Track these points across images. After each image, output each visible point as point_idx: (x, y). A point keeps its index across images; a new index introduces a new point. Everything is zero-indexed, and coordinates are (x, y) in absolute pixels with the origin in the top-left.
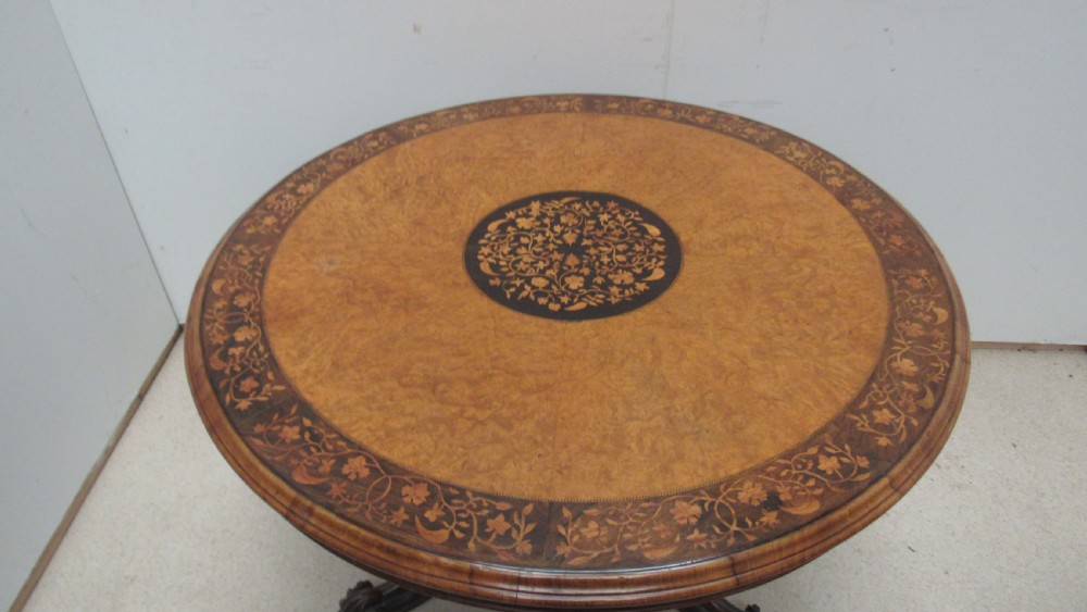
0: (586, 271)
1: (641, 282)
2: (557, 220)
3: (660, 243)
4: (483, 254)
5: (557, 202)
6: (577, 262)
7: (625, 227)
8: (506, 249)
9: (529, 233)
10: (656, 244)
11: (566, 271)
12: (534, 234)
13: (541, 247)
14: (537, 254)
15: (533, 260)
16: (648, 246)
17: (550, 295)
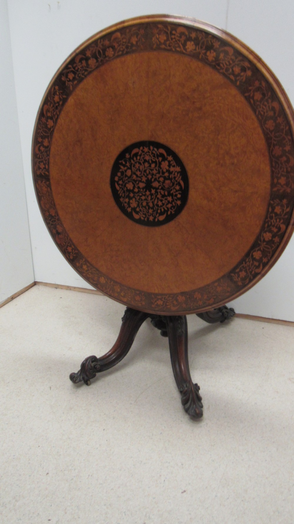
0: (136, 190)
1: (132, 210)
2: (165, 178)
3: (154, 220)
4: (143, 148)
6: (141, 187)
7: (164, 207)
8: (147, 158)
9: (158, 167)
10: (153, 218)
11: (136, 182)
12: (157, 169)
13: (150, 173)
14: (145, 171)
15: (141, 169)
16: (152, 214)
17: (122, 177)
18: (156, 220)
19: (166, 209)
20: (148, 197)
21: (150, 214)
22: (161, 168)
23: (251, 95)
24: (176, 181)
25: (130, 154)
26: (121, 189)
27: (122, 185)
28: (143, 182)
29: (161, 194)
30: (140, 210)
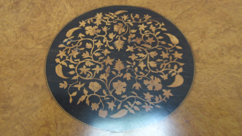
0: (128, 76)
1: (167, 89)
2: (111, 30)
3: (179, 51)
4: (59, 57)
5: (112, 14)
6: (122, 67)
7: (155, 35)
8: (75, 53)
9: (92, 39)
10: (176, 52)
11: (114, 76)
12: (96, 40)
13: (99, 52)
14: (96, 58)
15: (92, 64)
16: (171, 54)
17: (101, 101)
19: (158, 33)
20: (139, 58)
21: (171, 57)
22: (95, 35)
24: (115, 18)
25: (62, 80)
26: (126, 106)
27: (117, 103)
28: (114, 63)
29: (135, 38)
30: (166, 72)
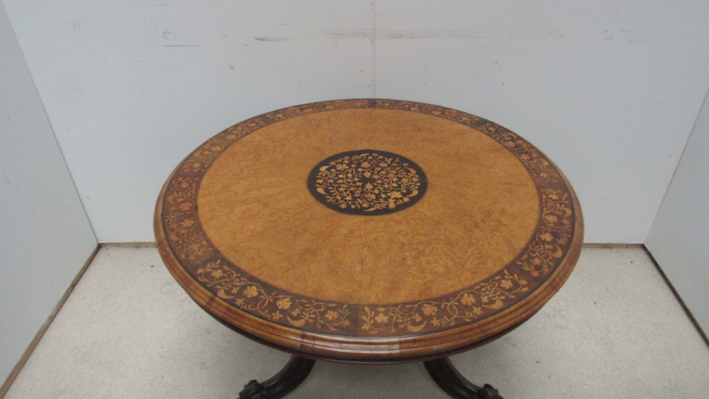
2: (378, 196)
3: (319, 183)
5: (379, 208)
11: (370, 170)
12: (390, 188)
13: (385, 182)
14: (387, 178)
15: (388, 175)
16: (326, 182)
17: (377, 159)
18: (317, 186)
19: (334, 195)
20: (351, 179)
22: (392, 191)
23: (506, 277)
24: (375, 204)
25: (408, 167)
26: (361, 158)
27: (367, 159)
29: (356, 190)
30: (332, 173)
